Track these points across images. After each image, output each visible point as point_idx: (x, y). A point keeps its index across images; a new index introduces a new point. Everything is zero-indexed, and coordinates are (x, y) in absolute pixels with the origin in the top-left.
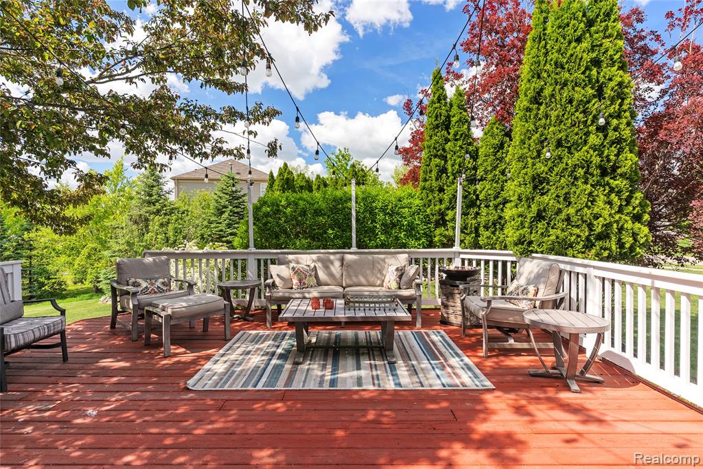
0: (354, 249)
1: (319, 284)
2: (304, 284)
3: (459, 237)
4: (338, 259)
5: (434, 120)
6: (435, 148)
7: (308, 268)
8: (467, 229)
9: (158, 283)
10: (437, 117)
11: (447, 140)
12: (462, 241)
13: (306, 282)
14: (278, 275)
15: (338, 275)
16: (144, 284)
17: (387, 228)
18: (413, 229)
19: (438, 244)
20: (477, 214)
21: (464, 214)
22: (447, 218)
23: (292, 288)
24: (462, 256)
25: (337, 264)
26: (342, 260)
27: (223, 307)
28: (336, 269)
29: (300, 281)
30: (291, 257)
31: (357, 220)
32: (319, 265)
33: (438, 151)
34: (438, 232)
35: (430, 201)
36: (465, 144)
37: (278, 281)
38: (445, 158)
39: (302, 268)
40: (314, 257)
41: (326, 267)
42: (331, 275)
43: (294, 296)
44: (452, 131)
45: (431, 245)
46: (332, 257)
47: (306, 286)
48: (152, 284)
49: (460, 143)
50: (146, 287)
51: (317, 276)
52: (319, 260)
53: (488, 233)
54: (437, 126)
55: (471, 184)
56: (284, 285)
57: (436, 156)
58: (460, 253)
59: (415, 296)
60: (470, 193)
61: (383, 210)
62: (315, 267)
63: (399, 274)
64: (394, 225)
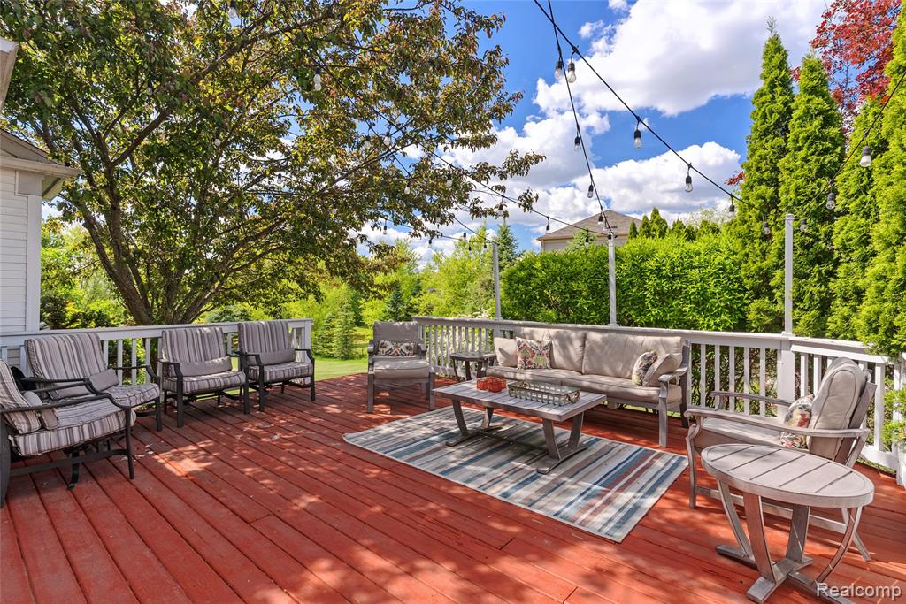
0: (613, 325)
1: (553, 365)
2: (530, 363)
3: (791, 314)
4: (579, 338)
5: (759, 123)
6: (758, 169)
7: (538, 345)
8: (802, 301)
9: (403, 347)
10: (764, 116)
11: (783, 151)
12: (795, 322)
13: (533, 361)
14: (500, 349)
15: (575, 358)
16: (390, 346)
17: (663, 297)
18: (706, 300)
19: (753, 325)
20: (831, 274)
21: (800, 276)
22: (772, 283)
23: (516, 367)
24: (795, 348)
25: (577, 344)
26: (584, 338)
27: (428, 375)
28: (575, 350)
29: (525, 359)
30: (527, 330)
31: (618, 286)
32: (555, 343)
33: (763, 173)
34: (757, 304)
35: (747, 255)
36: (813, 154)
37: (499, 356)
38: (775, 183)
39: (531, 344)
40: (552, 332)
41: (564, 347)
42: (567, 357)
43: (506, 376)
44: (791, 136)
45: (742, 325)
46: (573, 335)
47: (533, 366)
48: (397, 347)
49: (802, 154)
50: (391, 349)
51: (551, 356)
52: (558, 336)
53: (845, 310)
54: (766, 133)
55: (822, 222)
56: (505, 362)
57: (761, 181)
58: (792, 342)
59: (654, 398)
60: (817, 239)
61: (658, 271)
62: (551, 345)
63: (645, 364)
64: (675, 293)
